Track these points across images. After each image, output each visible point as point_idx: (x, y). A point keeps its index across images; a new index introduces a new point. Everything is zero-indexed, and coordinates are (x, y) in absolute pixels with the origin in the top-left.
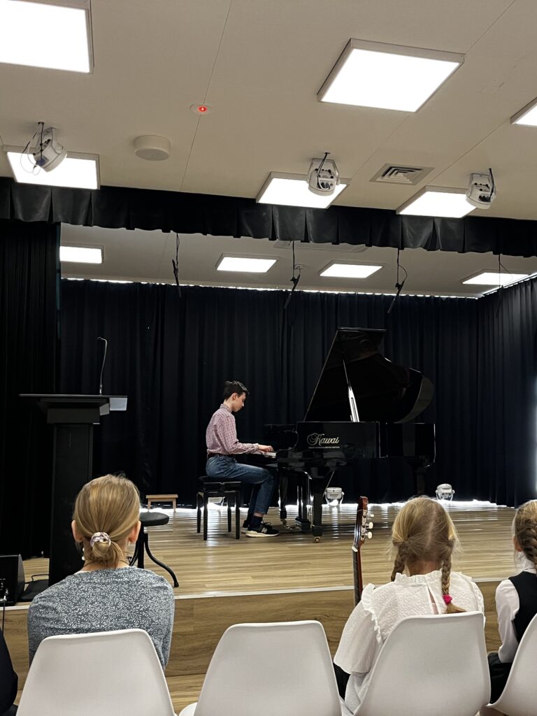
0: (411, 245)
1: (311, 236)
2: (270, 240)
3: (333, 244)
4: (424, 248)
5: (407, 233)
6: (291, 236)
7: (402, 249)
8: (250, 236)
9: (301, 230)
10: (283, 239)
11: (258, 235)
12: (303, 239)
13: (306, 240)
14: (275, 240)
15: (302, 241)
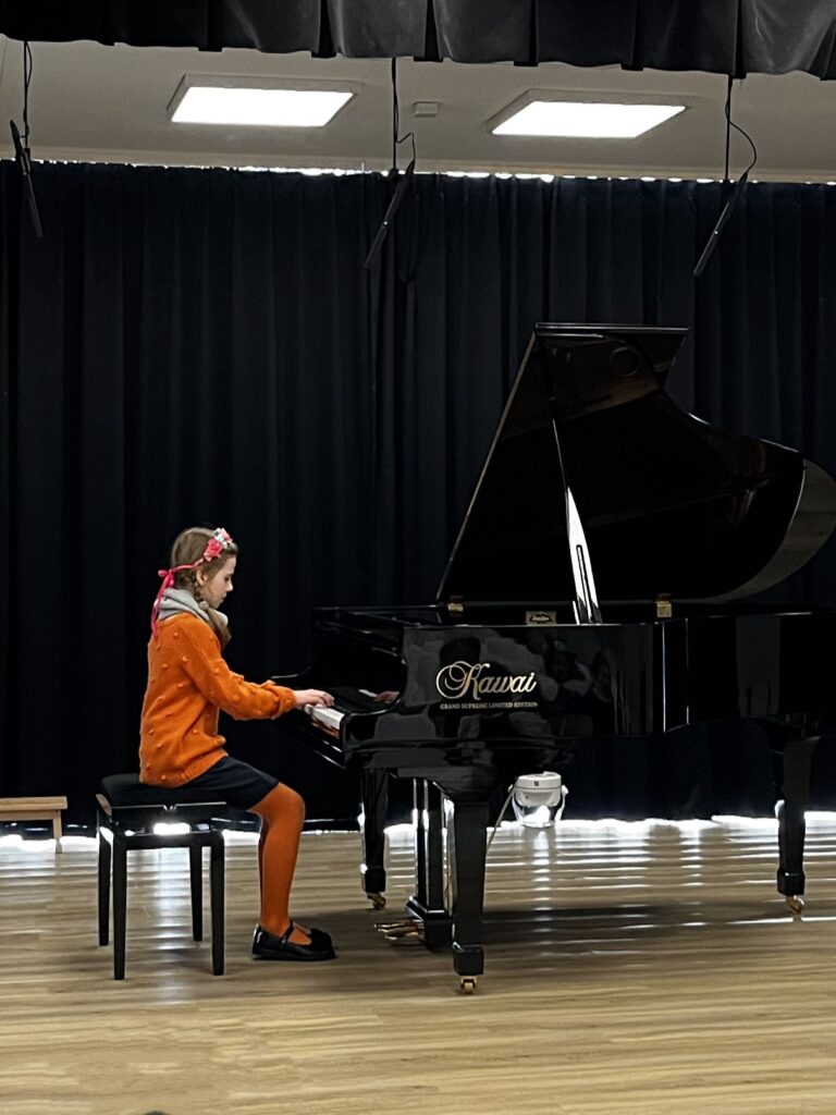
0: (771, 63)
1: (445, 40)
2: (314, 55)
3: (517, 64)
4: (811, 72)
5: (758, 25)
6: (383, 43)
7: (741, 76)
8: (251, 45)
9: (414, 21)
10: (359, 51)
11: (276, 42)
12: (422, 52)
13: (432, 54)
14: (334, 55)
15: (416, 59)
